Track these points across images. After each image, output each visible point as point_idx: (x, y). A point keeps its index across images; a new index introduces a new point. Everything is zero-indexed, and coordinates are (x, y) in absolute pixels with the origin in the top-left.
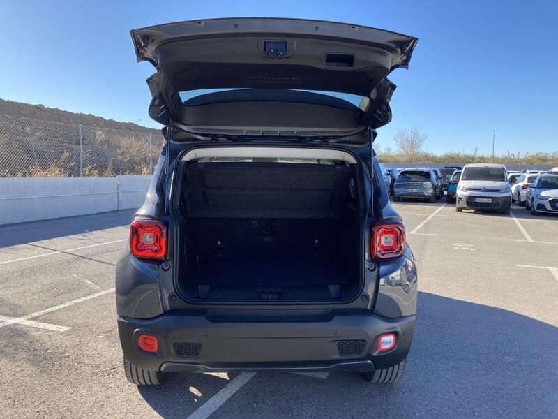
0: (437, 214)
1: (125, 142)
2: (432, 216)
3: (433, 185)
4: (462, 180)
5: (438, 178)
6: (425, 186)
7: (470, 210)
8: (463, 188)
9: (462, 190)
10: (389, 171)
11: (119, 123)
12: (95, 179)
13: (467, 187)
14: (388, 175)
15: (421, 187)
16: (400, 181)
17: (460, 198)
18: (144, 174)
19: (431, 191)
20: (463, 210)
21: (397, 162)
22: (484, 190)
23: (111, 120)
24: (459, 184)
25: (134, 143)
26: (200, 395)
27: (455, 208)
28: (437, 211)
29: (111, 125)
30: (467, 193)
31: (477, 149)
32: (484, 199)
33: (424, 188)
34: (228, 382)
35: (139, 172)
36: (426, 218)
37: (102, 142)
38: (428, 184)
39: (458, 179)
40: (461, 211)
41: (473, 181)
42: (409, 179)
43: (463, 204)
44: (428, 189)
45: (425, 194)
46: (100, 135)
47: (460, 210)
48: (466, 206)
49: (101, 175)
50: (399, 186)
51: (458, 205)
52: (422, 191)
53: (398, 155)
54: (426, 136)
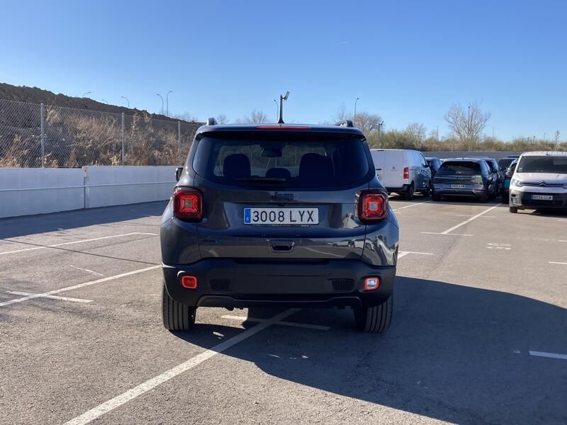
0: (484, 215)
1: (82, 123)
2: (476, 217)
3: (484, 179)
4: (517, 172)
5: (493, 171)
6: (474, 181)
7: (526, 211)
8: (518, 183)
9: (517, 185)
10: (428, 162)
11: (71, 98)
12: (54, 171)
13: (522, 180)
14: (426, 166)
15: (468, 182)
16: (440, 175)
17: (514, 195)
18: (114, 164)
19: (481, 187)
20: (519, 211)
21: (447, 150)
22: (544, 184)
23: (61, 95)
24: (513, 177)
25: (95, 126)
26: (222, 335)
27: (508, 209)
28: (485, 212)
29: (63, 102)
30: (523, 189)
31: (558, 133)
32: (543, 196)
33: (472, 184)
34: (244, 330)
35: (107, 162)
36: (467, 219)
37: (55, 125)
38: (478, 178)
39: (513, 171)
40: (516, 212)
41: (530, 174)
42: (454, 173)
43: (516, 202)
44: (477, 184)
45: (474, 191)
46: (53, 115)
47: (514, 210)
48: (520, 205)
49: (61, 165)
50: (440, 181)
51: (511, 205)
52: (469, 187)
53: (448, 141)
54: (490, 115)
